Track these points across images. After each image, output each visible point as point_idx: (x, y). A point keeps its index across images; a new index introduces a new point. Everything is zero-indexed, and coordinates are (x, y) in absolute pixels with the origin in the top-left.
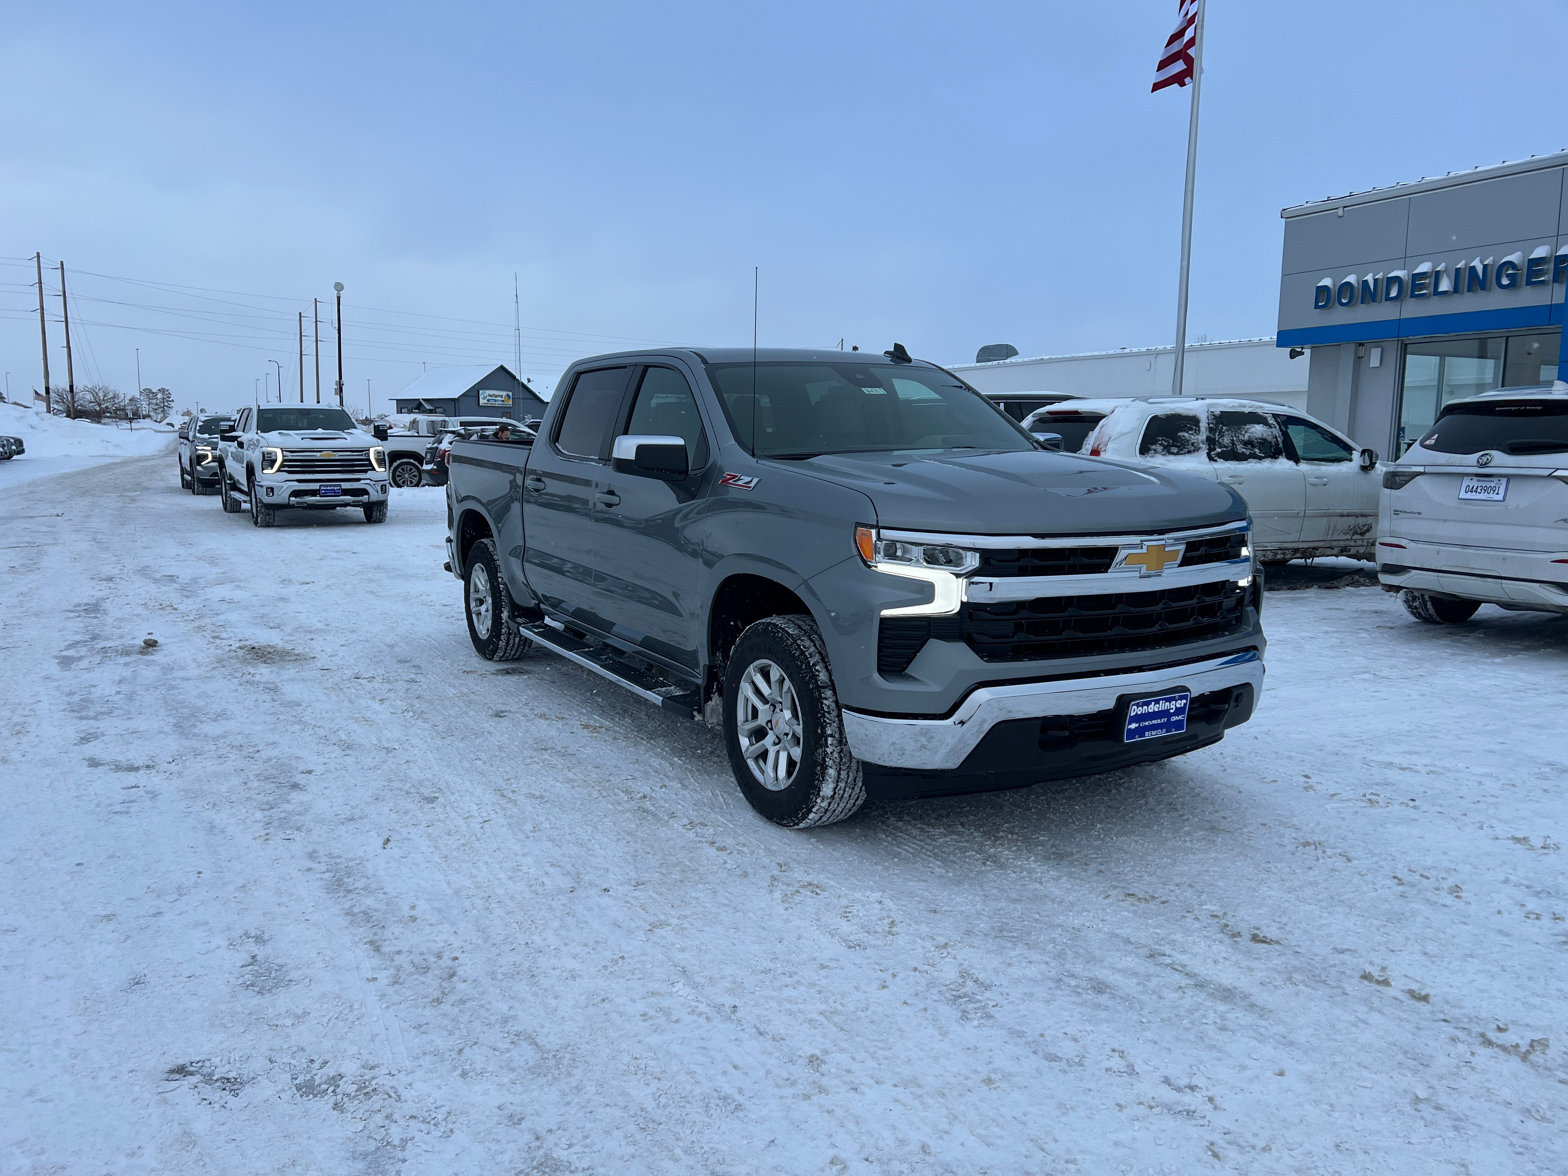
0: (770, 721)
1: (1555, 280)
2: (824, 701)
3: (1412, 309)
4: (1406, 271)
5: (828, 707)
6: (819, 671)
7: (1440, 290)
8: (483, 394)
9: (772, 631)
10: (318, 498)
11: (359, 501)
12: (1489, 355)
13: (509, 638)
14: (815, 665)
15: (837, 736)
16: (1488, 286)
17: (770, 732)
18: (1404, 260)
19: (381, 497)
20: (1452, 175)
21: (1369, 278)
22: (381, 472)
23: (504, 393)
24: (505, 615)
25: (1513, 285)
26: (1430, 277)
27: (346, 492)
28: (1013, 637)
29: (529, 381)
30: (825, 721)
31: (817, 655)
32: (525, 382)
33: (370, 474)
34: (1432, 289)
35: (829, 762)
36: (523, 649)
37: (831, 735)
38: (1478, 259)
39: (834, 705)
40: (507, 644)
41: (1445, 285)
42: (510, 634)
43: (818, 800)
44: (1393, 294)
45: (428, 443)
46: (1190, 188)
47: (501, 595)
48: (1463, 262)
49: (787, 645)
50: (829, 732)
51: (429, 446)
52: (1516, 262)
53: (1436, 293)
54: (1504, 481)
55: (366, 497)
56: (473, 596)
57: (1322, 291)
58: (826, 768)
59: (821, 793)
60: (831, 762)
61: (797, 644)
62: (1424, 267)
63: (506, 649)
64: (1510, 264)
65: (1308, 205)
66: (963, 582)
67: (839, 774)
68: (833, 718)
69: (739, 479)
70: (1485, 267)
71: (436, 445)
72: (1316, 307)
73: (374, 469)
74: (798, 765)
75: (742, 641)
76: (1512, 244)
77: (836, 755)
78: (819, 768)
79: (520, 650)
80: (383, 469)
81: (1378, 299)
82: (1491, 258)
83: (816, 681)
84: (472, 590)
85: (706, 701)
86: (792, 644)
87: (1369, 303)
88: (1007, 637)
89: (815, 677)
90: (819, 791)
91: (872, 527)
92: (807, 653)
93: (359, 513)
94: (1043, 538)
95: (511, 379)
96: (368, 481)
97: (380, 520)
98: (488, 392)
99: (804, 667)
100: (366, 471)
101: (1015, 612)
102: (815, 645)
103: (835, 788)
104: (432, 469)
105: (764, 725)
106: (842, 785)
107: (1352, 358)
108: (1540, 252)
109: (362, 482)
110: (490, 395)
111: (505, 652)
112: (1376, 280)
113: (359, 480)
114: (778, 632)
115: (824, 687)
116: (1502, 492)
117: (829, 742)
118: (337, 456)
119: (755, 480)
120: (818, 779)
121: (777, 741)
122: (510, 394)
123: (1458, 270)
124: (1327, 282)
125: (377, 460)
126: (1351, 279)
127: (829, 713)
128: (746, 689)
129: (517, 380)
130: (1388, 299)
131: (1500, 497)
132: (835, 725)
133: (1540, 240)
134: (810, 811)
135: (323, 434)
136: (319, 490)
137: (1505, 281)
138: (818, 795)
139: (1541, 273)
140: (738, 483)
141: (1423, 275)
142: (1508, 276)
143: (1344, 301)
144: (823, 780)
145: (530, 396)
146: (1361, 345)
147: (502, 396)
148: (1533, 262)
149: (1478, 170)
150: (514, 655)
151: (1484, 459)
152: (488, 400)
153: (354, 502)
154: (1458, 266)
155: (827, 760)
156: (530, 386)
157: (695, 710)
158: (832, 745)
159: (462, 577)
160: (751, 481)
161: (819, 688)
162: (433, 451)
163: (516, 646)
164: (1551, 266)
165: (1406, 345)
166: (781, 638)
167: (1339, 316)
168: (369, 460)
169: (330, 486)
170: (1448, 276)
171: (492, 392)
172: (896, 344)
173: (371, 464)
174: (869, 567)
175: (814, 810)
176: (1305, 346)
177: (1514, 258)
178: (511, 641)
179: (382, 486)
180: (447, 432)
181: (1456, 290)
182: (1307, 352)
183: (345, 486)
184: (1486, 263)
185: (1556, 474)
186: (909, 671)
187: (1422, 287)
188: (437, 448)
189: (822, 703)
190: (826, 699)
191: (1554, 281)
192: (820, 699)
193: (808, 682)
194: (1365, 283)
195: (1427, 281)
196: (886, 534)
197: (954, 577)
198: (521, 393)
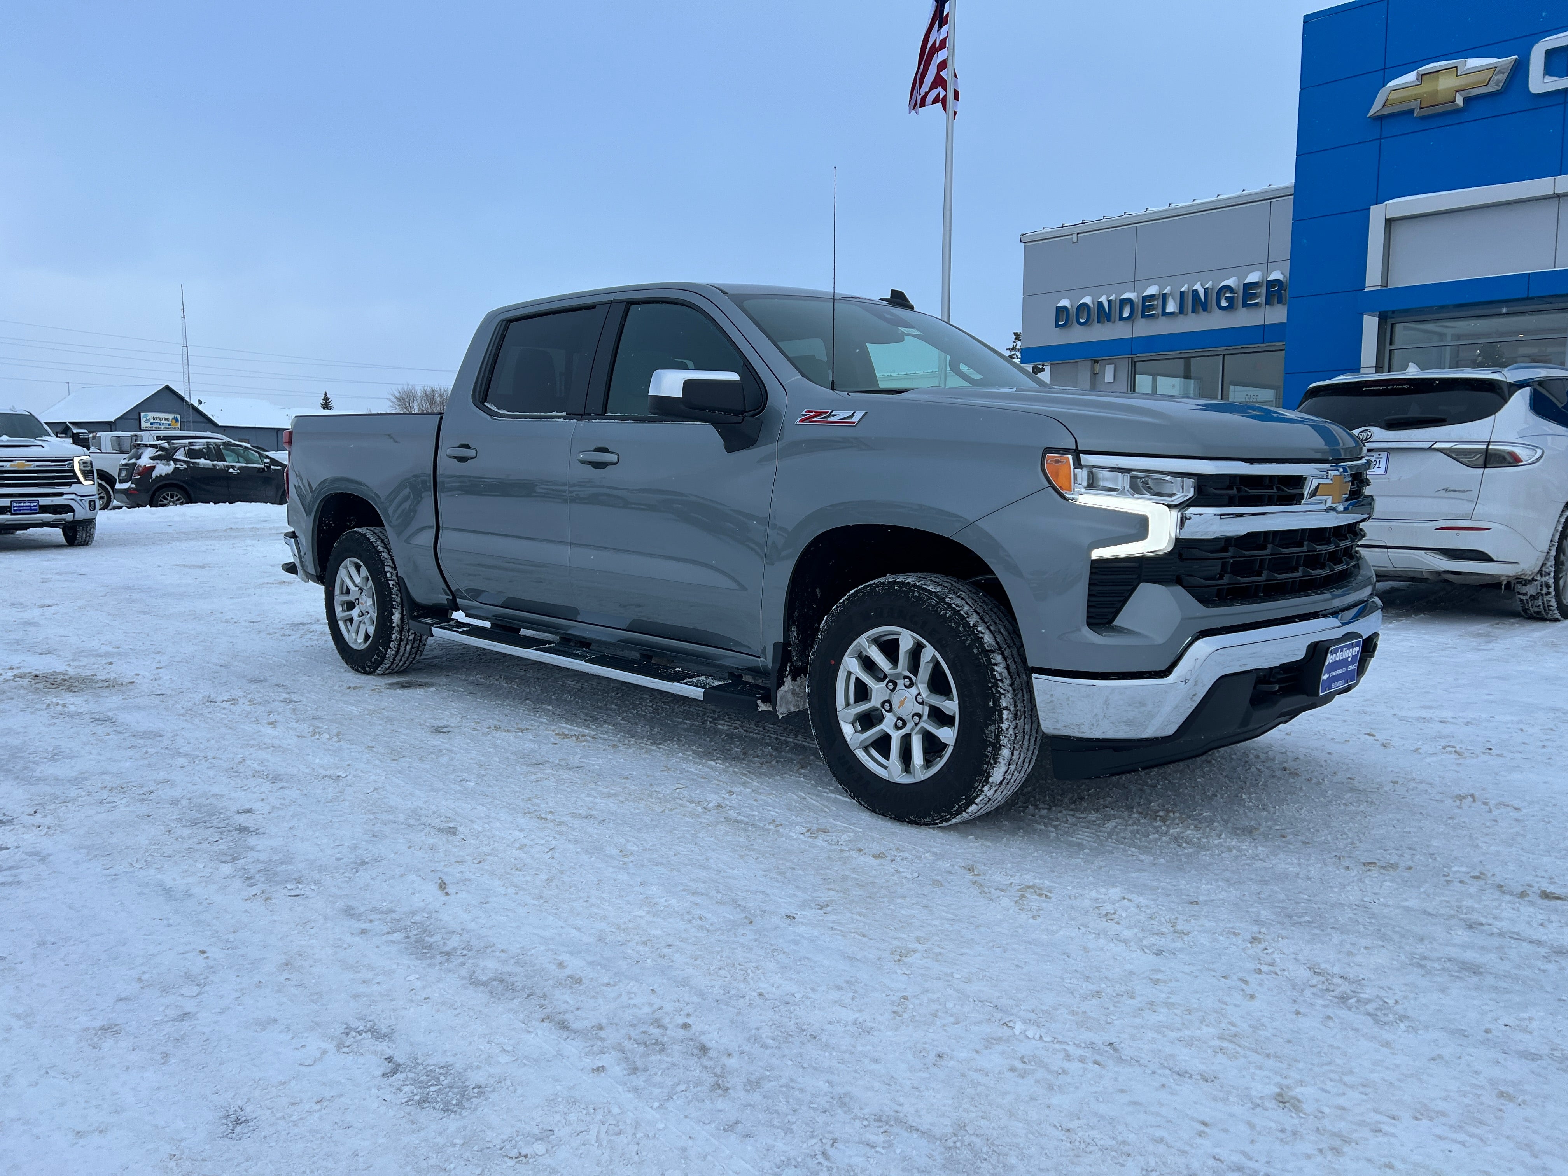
0: (888, 701)
1: (1268, 302)
2: (995, 668)
3: (1143, 329)
4: (1135, 294)
5: (1001, 674)
6: (982, 633)
7: (1167, 311)
8: (145, 416)
9: (901, 592)
10: (8, 516)
11: (61, 520)
12: (1192, 375)
13: (399, 645)
14: (975, 626)
15: (1012, 708)
16: (1209, 309)
17: (888, 716)
18: (1134, 283)
19: (88, 515)
20: (1173, 206)
21: (1103, 299)
22: (88, 487)
23: (171, 416)
24: (396, 618)
25: (1231, 307)
26: (1157, 299)
27: (44, 509)
28: (1221, 578)
29: (200, 402)
30: (998, 692)
31: (975, 614)
32: (196, 404)
33: (74, 488)
34: (1160, 311)
35: (1004, 741)
36: (414, 659)
37: (1007, 708)
38: (1199, 283)
39: (1006, 671)
40: (397, 652)
41: (1171, 307)
42: (401, 640)
43: (986, 788)
44: (1126, 314)
45: (123, 459)
46: (948, 207)
47: (391, 594)
48: (1186, 286)
49: (930, 605)
50: (1005, 705)
51: (124, 462)
52: (1232, 285)
53: (1164, 314)
54: (1384, 455)
55: (70, 514)
56: (339, 599)
57: (1061, 310)
58: (1000, 749)
59: (991, 780)
60: (1006, 740)
61: (946, 603)
62: (1152, 290)
63: (394, 659)
64: (1228, 288)
65: (1045, 230)
66: (1175, 515)
67: (1012, 754)
68: (1007, 688)
69: (831, 415)
70: (1206, 290)
71: (133, 461)
72: (1057, 326)
73: (79, 482)
74: (950, 750)
75: (845, 608)
76: (1228, 270)
77: (1011, 731)
78: (990, 749)
79: (410, 659)
80: (91, 483)
81: (1113, 319)
82: (1211, 282)
83: (982, 644)
84: (337, 591)
85: (779, 687)
86: (938, 603)
87: (1104, 323)
88: (1212, 578)
89: (979, 640)
90: (989, 776)
91: (1067, 451)
92: (962, 612)
93: (57, 534)
94: (1252, 463)
95: (180, 401)
96: (73, 496)
97: (86, 543)
98: (151, 415)
99: (961, 629)
100: (69, 485)
101: (1224, 549)
102: (967, 603)
103: (1006, 772)
104: (129, 488)
105: (879, 706)
106: (1012, 767)
107: (1088, 375)
108: (1254, 277)
109: (65, 497)
110: (153, 418)
111: (392, 663)
112: (1110, 302)
113: (62, 494)
114: (914, 591)
115: (992, 652)
116: (1383, 465)
117: (1005, 717)
118: (33, 466)
119: (859, 415)
120: (988, 763)
121: (900, 723)
122: (178, 416)
123: (1182, 293)
124: (1065, 303)
125: (82, 471)
126: (1087, 300)
127: (1002, 681)
128: (850, 664)
129: (187, 402)
130: (1121, 319)
131: (1382, 470)
132: (1009, 695)
133: (1252, 266)
134: (971, 802)
135: (8, 441)
136: (10, 507)
137: (1224, 304)
138: (987, 782)
139: (1255, 296)
140: (829, 419)
141: (1152, 297)
142: (1226, 298)
143: (1082, 321)
144: (995, 763)
145: (203, 419)
146: (1096, 362)
147: (168, 419)
148: (1248, 286)
149: (1220, 197)
150: (403, 665)
151: (1365, 434)
152: (152, 424)
153: (55, 520)
154: (1183, 289)
155: (1002, 738)
156: (201, 408)
157: (759, 699)
158: (1007, 719)
159: (320, 579)
160: (853, 415)
161: (987, 653)
162: (130, 469)
163: (406, 655)
164: (1263, 290)
165: (1136, 362)
166: (920, 598)
167: (1077, 335)
168: (73, 471)
169: (25, 502)
170: (1173, 298)
171: (156, 415)
172: (892, 291)
173: (77, 478)
174: (1066, 499)
175: (977, 801)
176: (1046, 363)
177: (1231, 282)
178: (402, 649)
179: (90, 502)
180: (146, 446)
181: (1182, 310)
182: (1048, 369)
183: (44, 501)
184: (1207, 286)
185: (1436, 446)
186: (1118, 622)
187: (1151, 307)
188: (135, 464)
189: (994, 670)
190: (996, 665)
191: (1266, 304)
192: (990, 666)
193: (971, 647)
194: (1100, 304)
195: (1155, 303)
196: (1085, 459)
197: (1167, 508)
198: (192, 416)
